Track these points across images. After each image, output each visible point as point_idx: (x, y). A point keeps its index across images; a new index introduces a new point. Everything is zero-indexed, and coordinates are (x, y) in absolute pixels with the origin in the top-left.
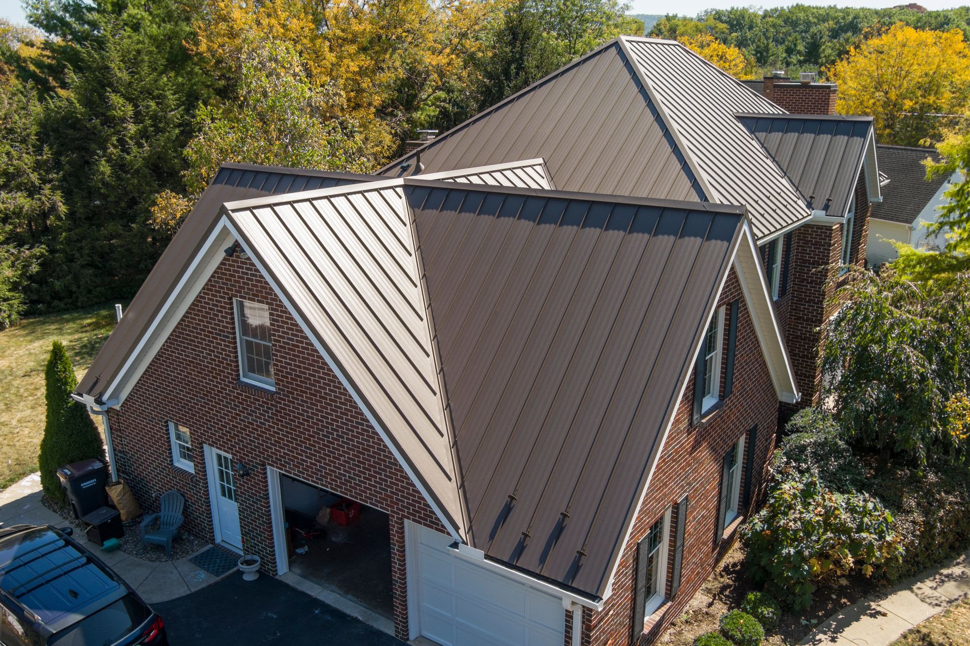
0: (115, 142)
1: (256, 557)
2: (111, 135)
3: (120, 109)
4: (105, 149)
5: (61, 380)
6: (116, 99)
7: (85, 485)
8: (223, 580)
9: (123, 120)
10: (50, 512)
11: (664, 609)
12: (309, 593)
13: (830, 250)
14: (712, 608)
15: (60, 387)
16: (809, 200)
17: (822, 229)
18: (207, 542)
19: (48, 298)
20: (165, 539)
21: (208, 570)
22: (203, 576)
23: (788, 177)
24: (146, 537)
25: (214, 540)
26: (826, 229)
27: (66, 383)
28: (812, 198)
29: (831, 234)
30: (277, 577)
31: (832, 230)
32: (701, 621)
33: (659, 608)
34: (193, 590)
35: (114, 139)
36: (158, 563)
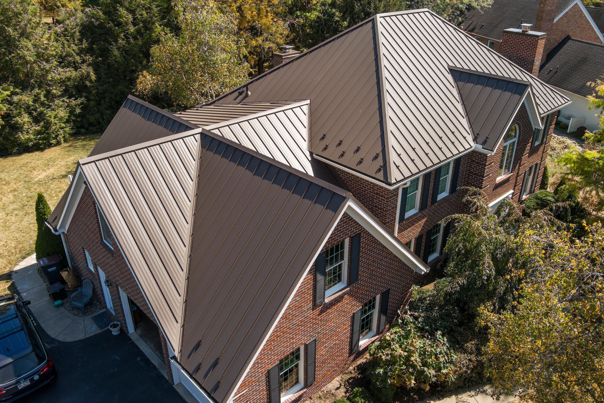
0: (123, 37)
1: (119, 323)
2: (120, 33)
3: (125, 17)
4: (116, 41)
5: (42, 213)
6: (123, 11)
7: (50, 270)
8: (103, 332)
9: (127, 24)
10: (39, 277)
11: (302, 392)
12: (140, 347)
13: (485, 168)
14: (338, 391)
15: (42, 216)
16: (476, 135)
17: (482, 155)
18: (103, 307)
19: (87, 126)
20: (81, 305)
21: (98, 325)
22: (94, 329)
23: (468, 117)
24: (73, 302)
25: (106, 307)
26: (484, 155)
27: (45, 215)
28: (478, 134)
29: (487, 159)
30: (128, 334)
31: (487, 157)
32: (327, 398)
33: (300, 391)
34: (87, 336)
35: (122, 35)
36: (77, 317)
